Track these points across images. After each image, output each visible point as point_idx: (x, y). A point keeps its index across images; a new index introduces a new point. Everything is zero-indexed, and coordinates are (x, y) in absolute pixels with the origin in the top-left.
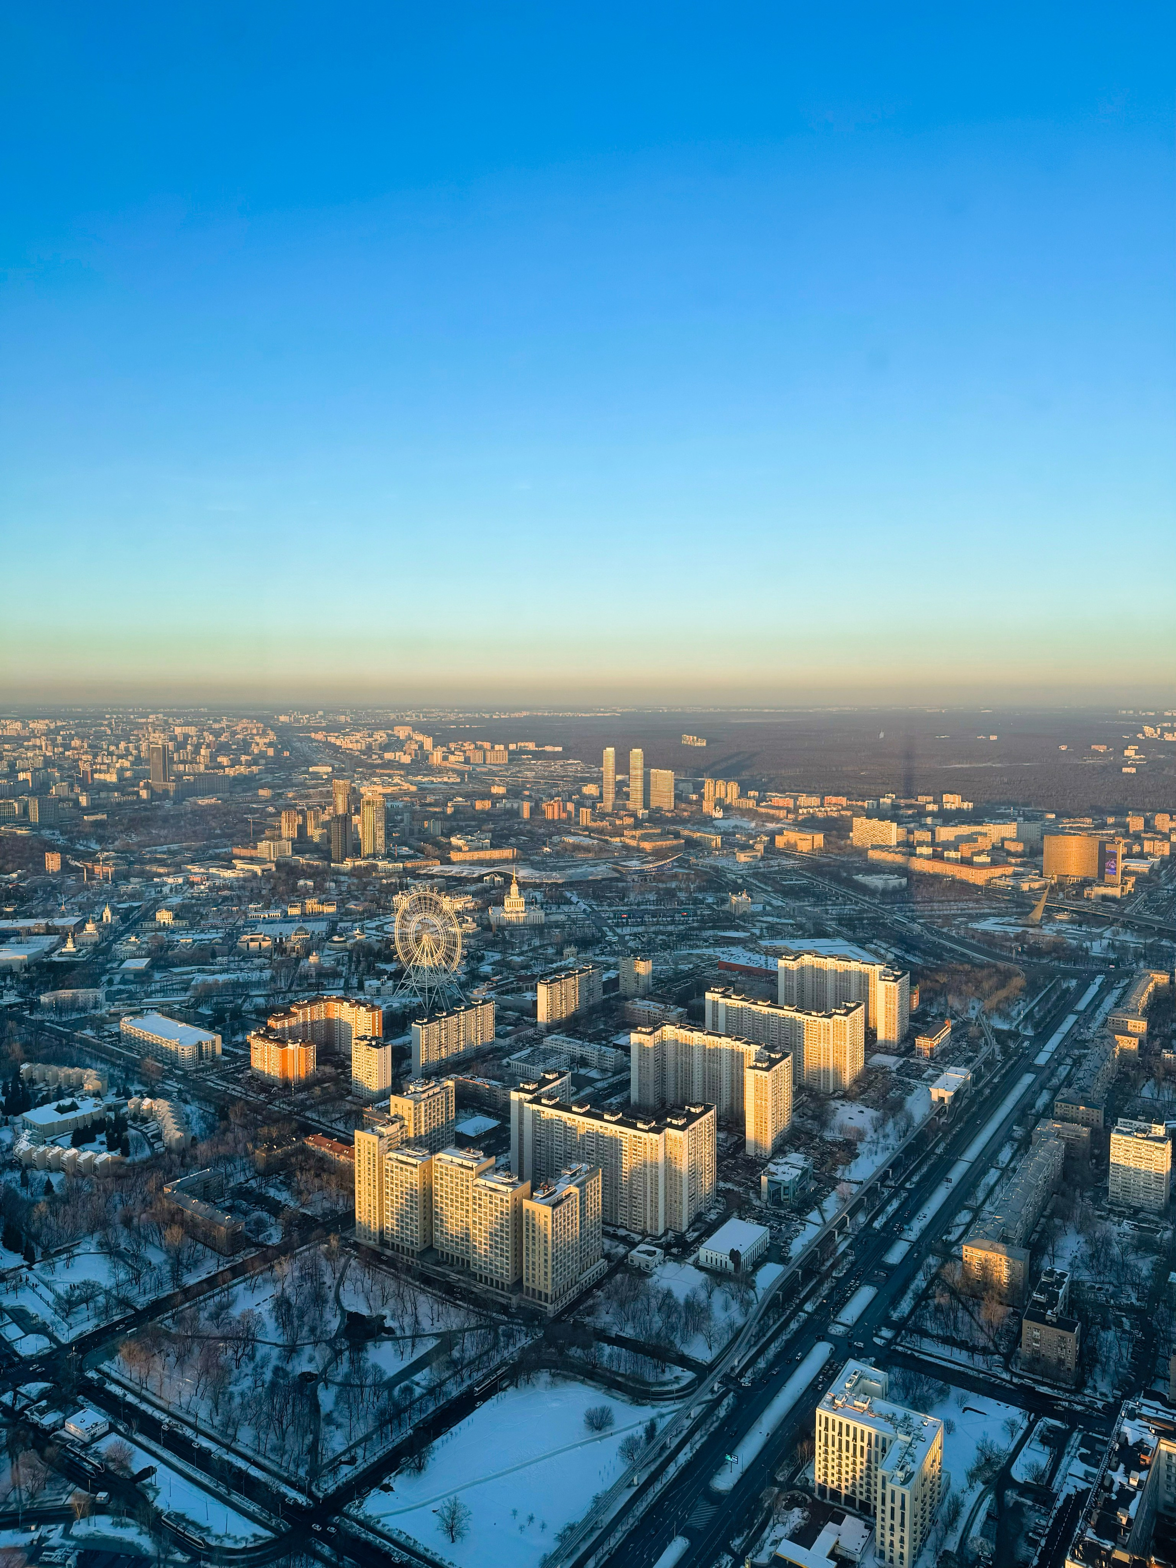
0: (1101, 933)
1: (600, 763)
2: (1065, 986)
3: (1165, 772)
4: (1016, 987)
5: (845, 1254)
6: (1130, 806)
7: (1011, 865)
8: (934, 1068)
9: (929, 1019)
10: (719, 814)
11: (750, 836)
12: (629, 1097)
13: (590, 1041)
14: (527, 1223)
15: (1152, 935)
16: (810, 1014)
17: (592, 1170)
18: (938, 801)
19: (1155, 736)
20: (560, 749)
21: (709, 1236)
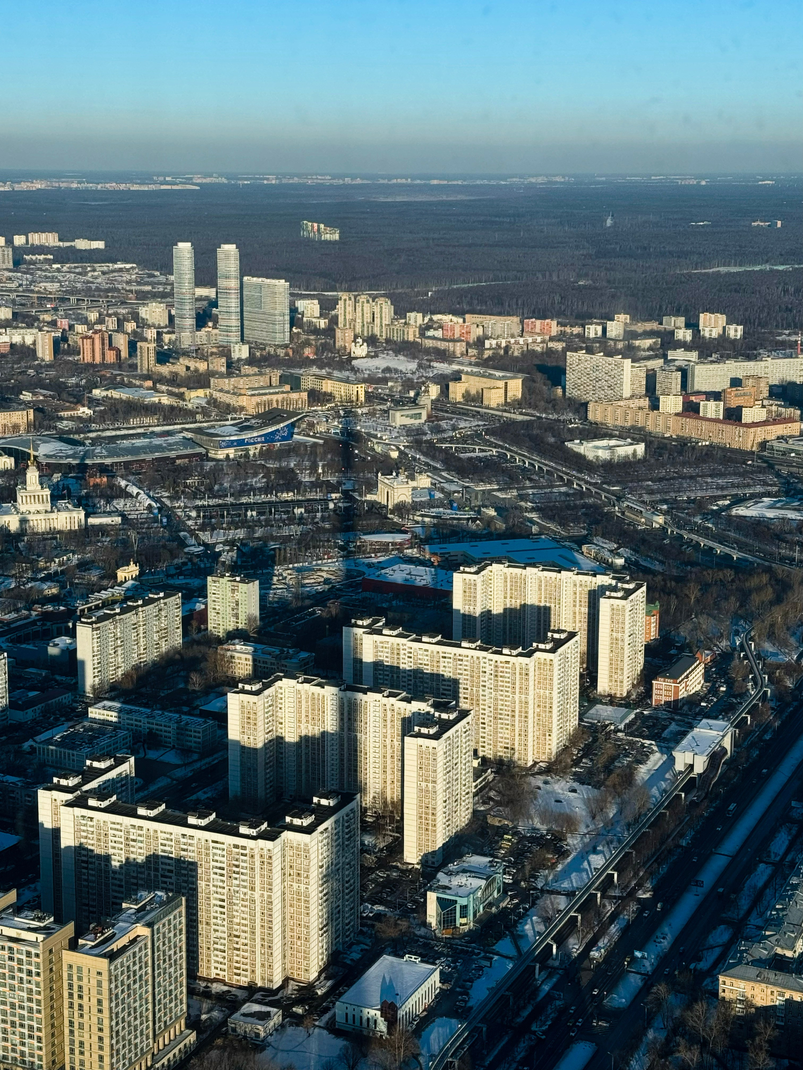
1: (167, 268)
5: (549, 997)
8: (678, 722)
9: (673, 652)
10: (361, 350)
11: (408, 384)
12: (226, 789)
13: (163, 709)
14: (71, 986)
16: (500, 653)
17: (170, 900)
18: (692, 325)
20: (100, 245)
21: (350, 985)
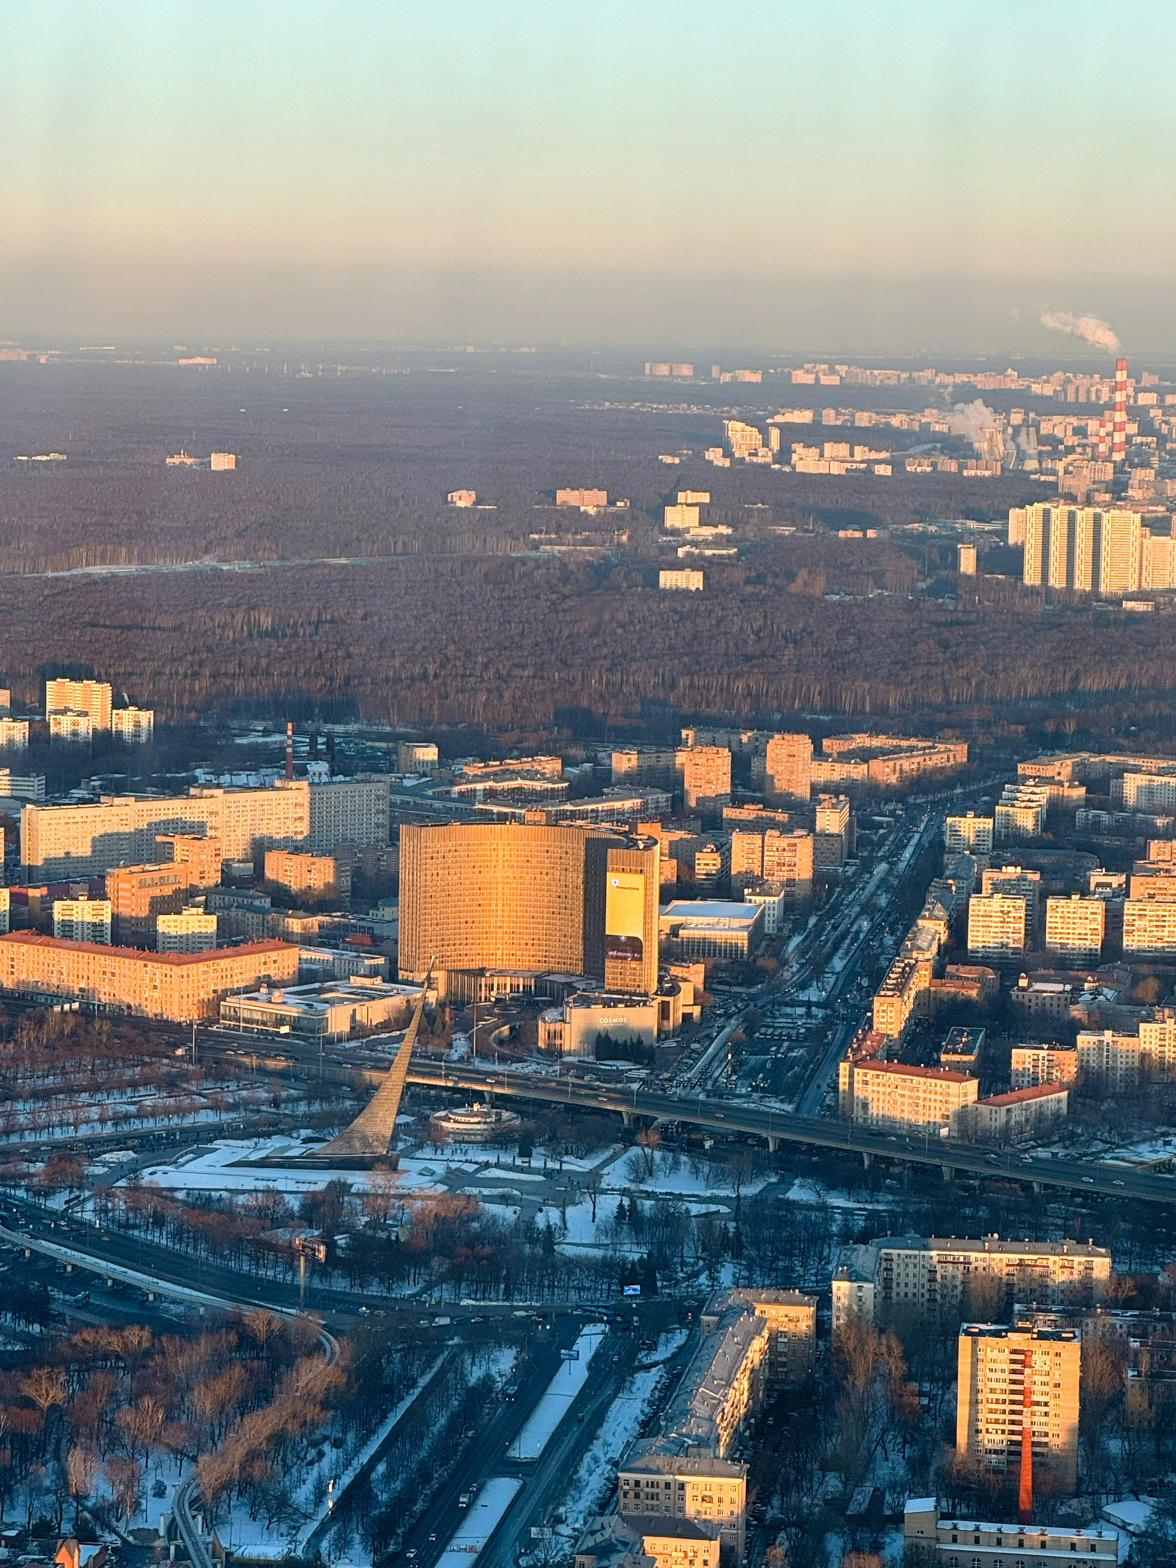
0: (595, 1175)
2: (475, 1374)
3: (794, 588)
4: (309, 1397)
6: (687, 708)
7: (288, 940)
15: (759, 1170)
18: (29, 709)
19: (765, 457)
